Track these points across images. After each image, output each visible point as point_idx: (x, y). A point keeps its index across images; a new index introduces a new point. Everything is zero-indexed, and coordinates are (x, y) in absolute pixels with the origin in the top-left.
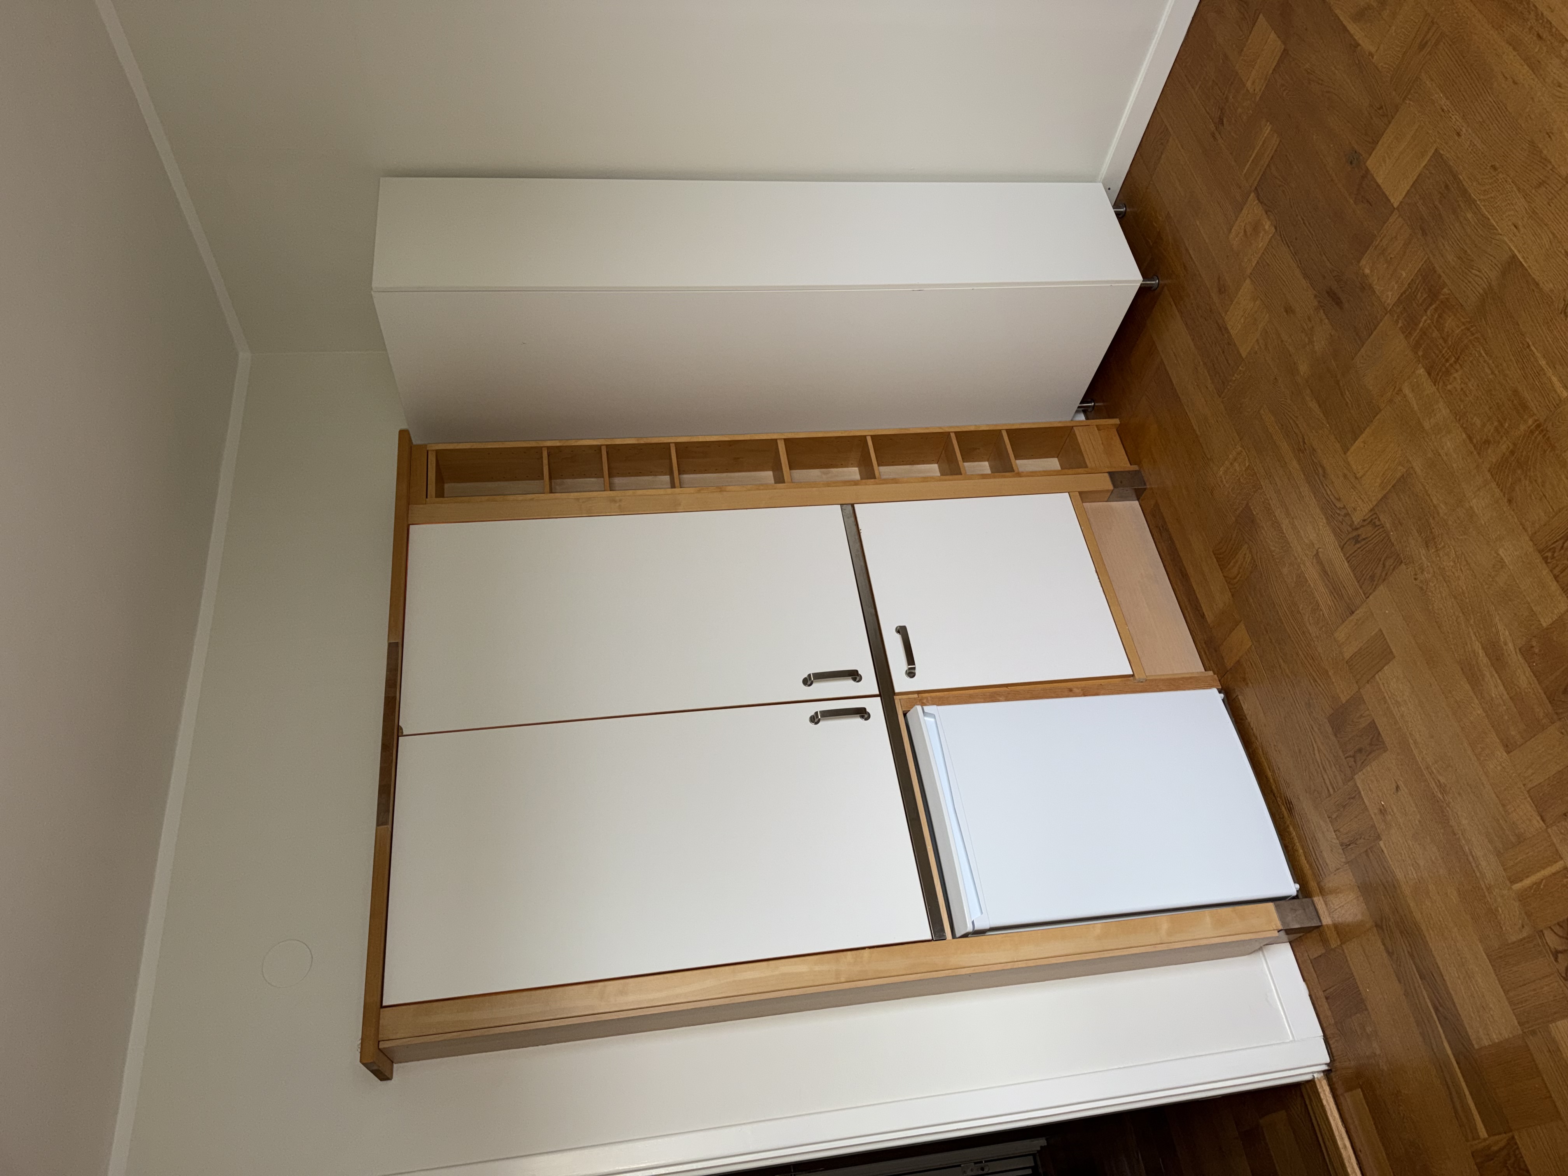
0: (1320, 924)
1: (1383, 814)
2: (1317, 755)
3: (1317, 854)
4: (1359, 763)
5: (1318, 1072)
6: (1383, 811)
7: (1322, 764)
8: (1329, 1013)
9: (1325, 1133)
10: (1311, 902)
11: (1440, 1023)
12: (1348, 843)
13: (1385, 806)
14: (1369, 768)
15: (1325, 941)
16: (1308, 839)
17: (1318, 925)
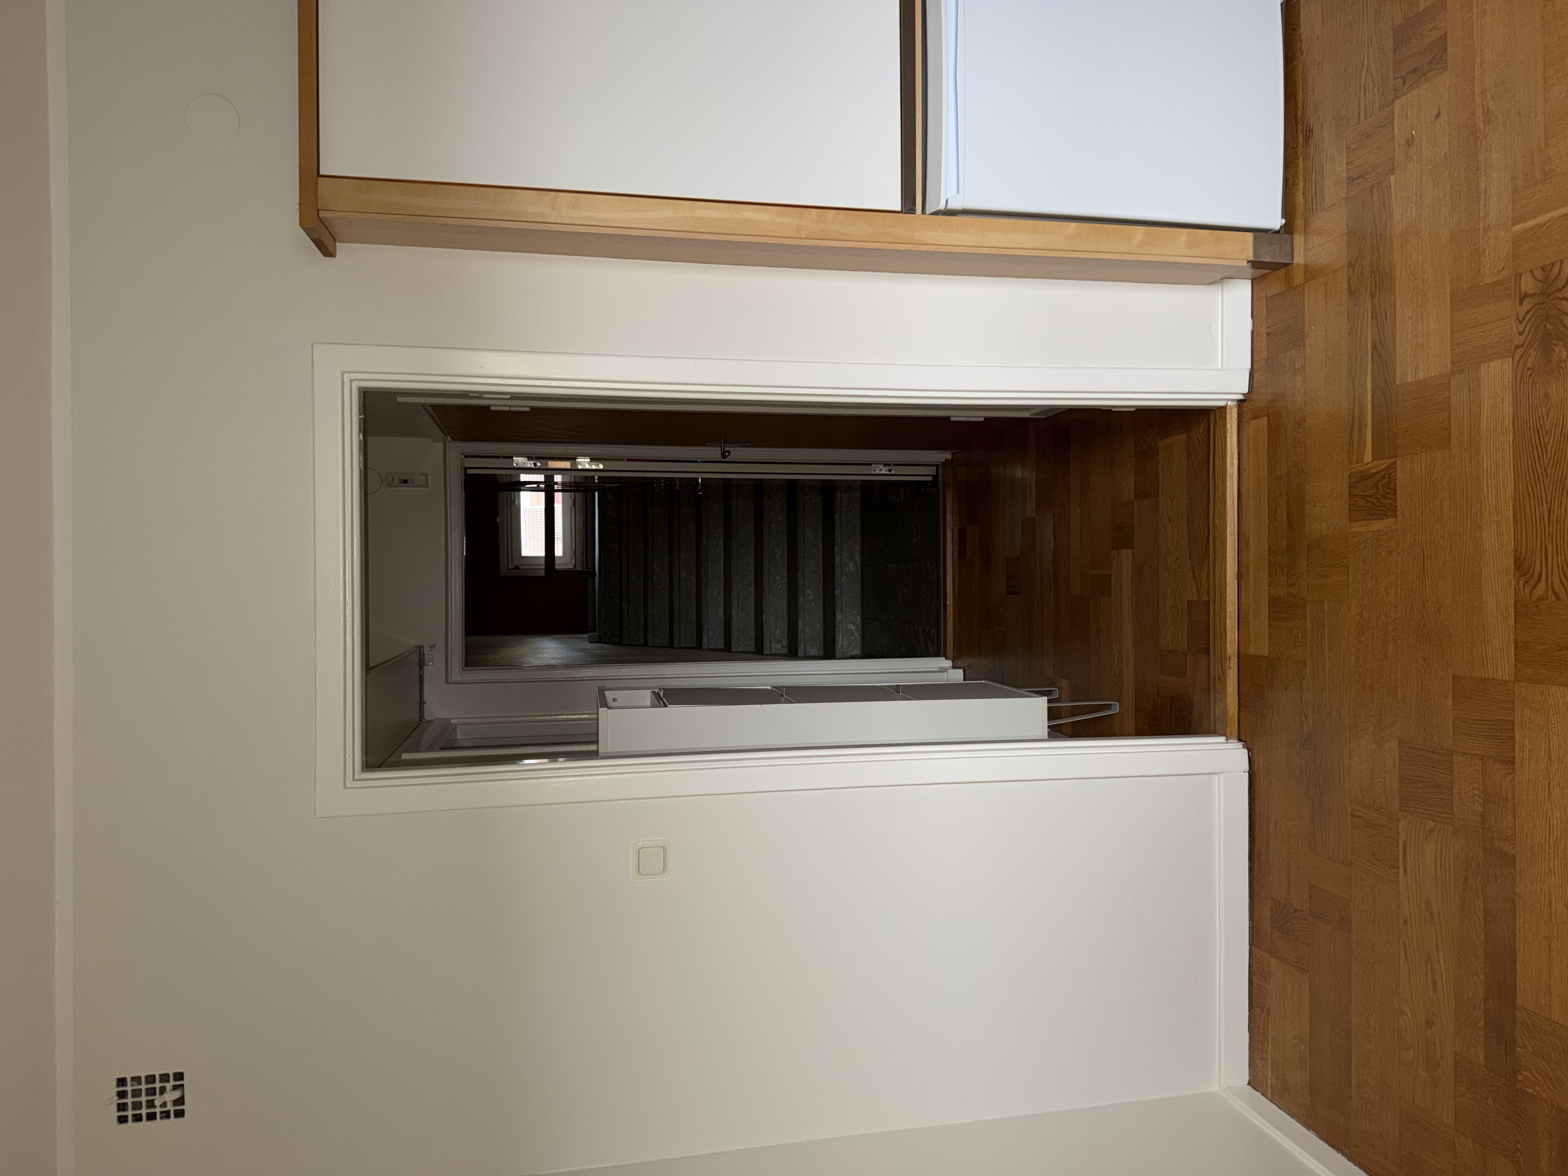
0: (1290, 262)
1: (1409, 145)
2: (1364, 73)
3: (1318, 187)
4: (1407, 86)
5: (1232, 400)
6: (1410, 142)
7: (1364, 86)
8: (1264, 349)
9: (1219, 453)
10: (1290, 238)
11: (1372, 361)
12: (1356, 177)
13: (1415, 137)
14: (1415, 92)
15: (1288, 279)
16: (1314, 171)
17: (1287, 262)
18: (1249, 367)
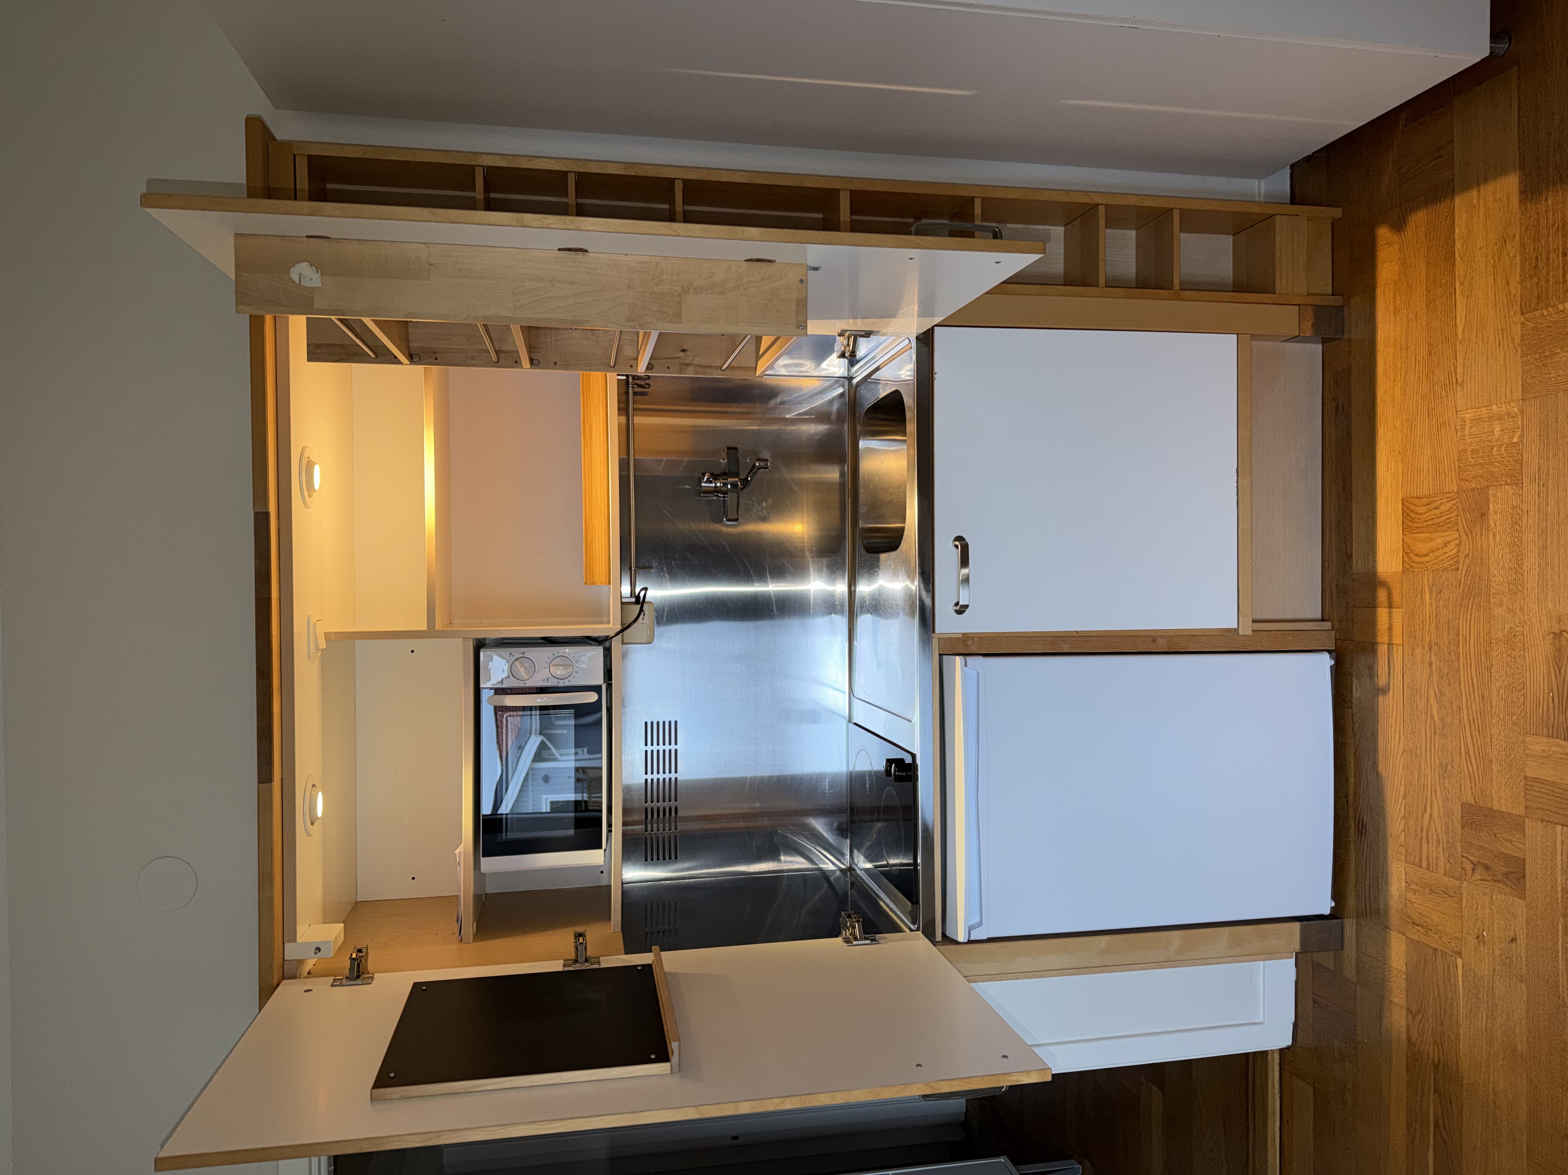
1: (1480, 942)
14: (1487, 891)
18: (1293, 1020)
